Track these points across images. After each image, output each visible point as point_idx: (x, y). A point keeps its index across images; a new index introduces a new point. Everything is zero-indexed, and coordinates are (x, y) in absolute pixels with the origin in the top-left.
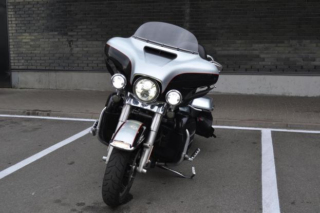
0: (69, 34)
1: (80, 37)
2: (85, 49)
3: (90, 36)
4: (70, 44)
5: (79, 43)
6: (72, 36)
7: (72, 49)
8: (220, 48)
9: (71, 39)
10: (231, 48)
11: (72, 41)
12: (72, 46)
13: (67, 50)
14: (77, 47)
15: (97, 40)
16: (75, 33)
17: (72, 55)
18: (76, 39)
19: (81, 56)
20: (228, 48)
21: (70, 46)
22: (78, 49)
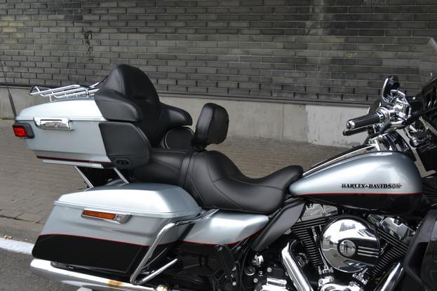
0: (86, 18)
1: (106, 24)
2: (115, 49)
3: (123, 24)
4: (86, 38)
5: (104, 36)
6: (90, 22)
7: (90, 49)
8: (390, 54)
9: (89, 29)
10: (415, 54)
11: (90, 32)
12: (92, 42)
13: (83, 49)
14: (101, 45)
15: (137, 32)
16: (97, 18)
17: (91, 59)
18: (96, 30)
19: (107, 61)
20: (410, 54)
21: (88, 42)
22: (101, 48)
